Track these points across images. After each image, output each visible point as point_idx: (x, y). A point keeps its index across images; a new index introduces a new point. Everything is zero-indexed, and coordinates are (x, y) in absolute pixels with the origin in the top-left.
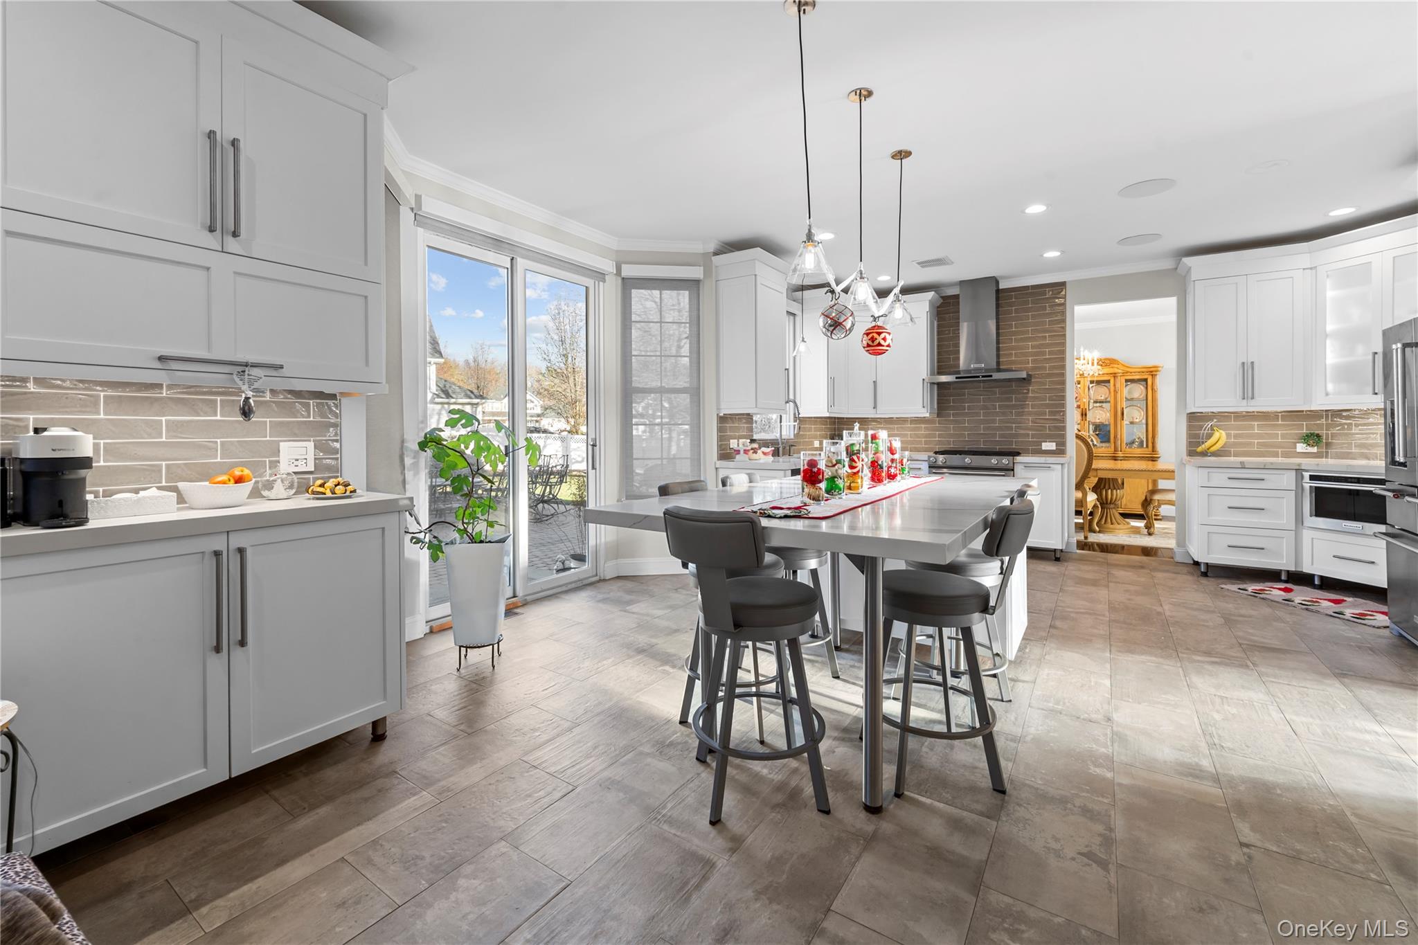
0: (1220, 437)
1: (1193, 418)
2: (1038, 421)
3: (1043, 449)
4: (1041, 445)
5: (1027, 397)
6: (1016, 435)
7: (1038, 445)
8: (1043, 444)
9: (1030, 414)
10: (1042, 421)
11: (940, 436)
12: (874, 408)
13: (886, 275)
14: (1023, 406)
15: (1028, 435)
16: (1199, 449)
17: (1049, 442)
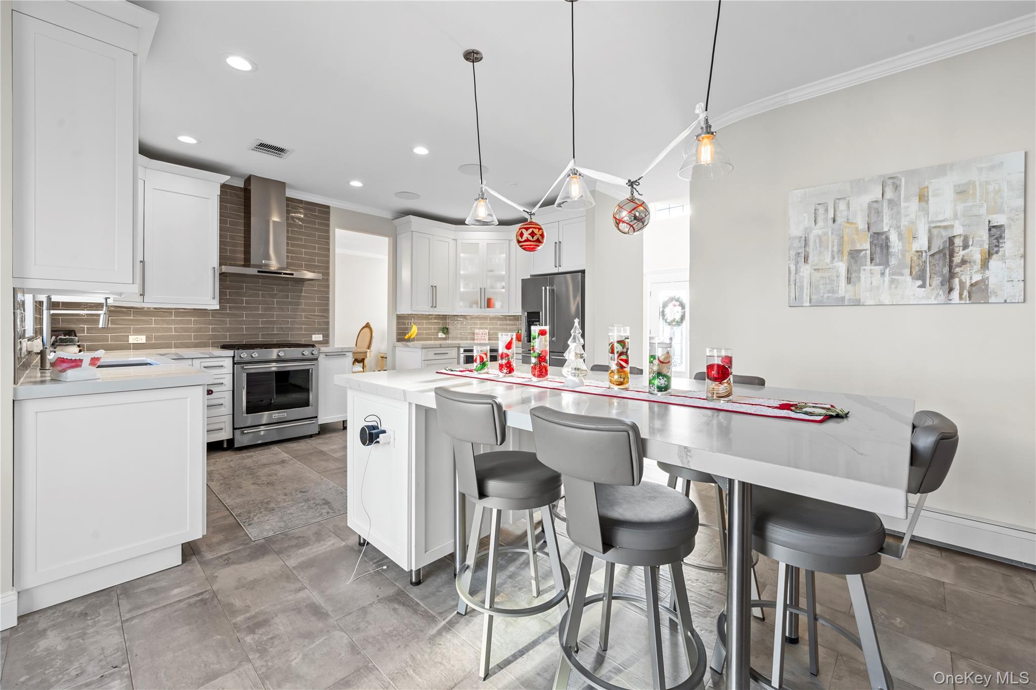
0: (414, 331)
1: (400, 318)
2: (310, 317)
3: (313, 340)
4: (312, 337)
5: (300, 296)
6: (291, 329)
7: (309, 337)
8: (313, 336)
9: (303, 310)
10: (313, 317)
11: (213, 330)
12: (141, 295)
13: (192, 137)
14: (298, 304)
15: (301, 328)
16: (407, 337)
17: (317, 334)
